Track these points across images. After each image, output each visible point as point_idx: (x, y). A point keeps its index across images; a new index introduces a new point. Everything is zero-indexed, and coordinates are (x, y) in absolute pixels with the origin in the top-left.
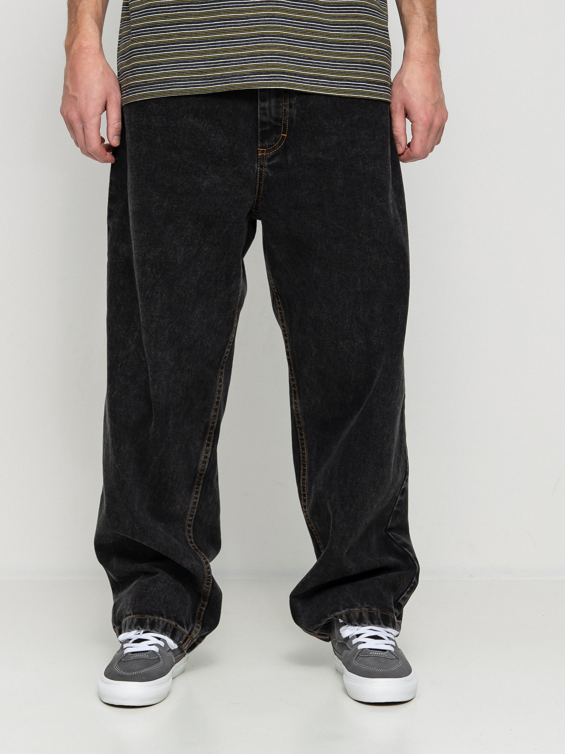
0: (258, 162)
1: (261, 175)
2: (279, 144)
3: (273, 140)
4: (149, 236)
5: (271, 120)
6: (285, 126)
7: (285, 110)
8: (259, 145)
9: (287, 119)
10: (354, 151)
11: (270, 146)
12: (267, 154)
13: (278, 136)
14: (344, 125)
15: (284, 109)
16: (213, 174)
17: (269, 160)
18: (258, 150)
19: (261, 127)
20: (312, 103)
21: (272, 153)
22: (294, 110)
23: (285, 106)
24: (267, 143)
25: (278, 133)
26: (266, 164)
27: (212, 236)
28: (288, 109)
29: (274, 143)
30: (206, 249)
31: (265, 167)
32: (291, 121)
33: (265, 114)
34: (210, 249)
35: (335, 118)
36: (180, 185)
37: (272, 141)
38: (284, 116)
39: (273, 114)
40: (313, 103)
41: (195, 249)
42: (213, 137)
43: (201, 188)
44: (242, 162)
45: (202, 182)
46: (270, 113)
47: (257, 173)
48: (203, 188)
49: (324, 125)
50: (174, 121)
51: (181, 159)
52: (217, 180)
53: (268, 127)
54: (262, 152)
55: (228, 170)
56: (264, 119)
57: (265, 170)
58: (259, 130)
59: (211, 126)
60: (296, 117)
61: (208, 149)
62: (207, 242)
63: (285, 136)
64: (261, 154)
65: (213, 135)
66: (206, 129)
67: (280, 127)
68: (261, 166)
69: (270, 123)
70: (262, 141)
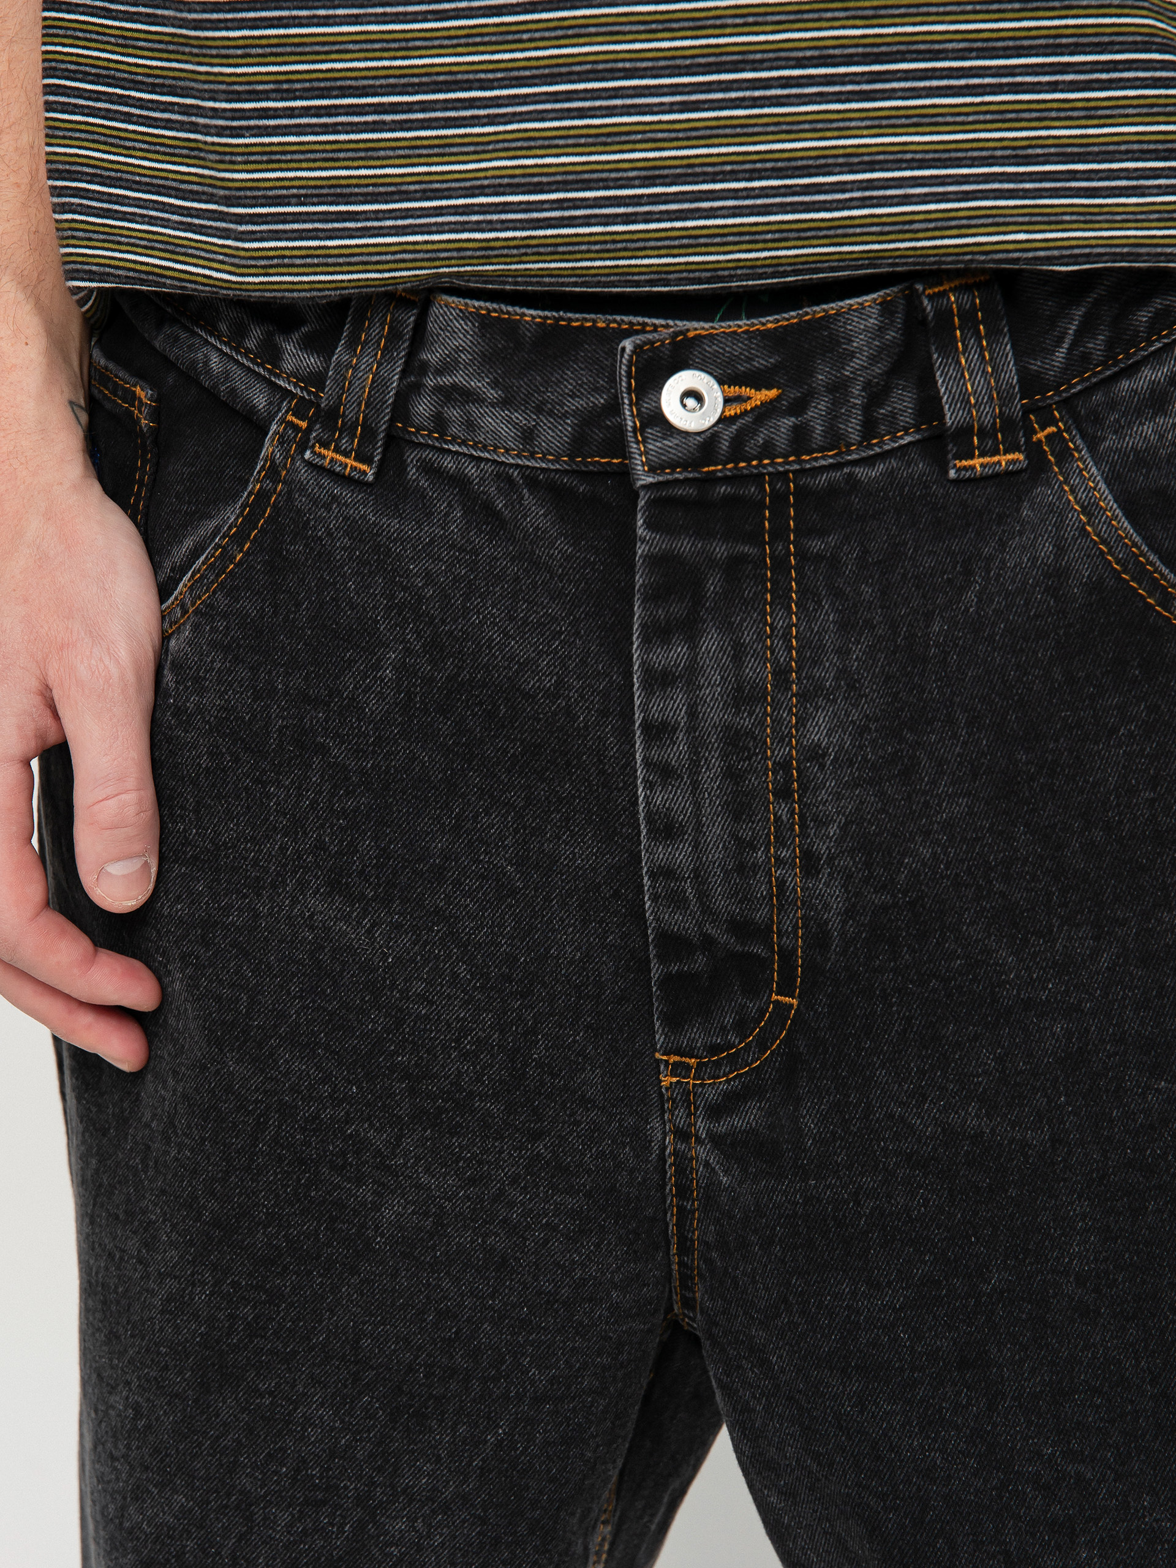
0: (663, 1112)
1: (682, 1169)
2: (762, 1044)
3: (729, 1020)
4: (141, 1424)
5: (709, 929)
6: (787, 956)
7: (781, 883)
8: (660, 1039)
9: (796, 927)
10: (1157, 1090)
11: (714, 1049)
12: (702, 1085)
13: (752, 1007)
14: (1104, 961)
15: (777, 879)
16: (427, 1170)
17: (715, 1112)
18: (658, 1061)
19: (662, 958)
20: (926, 853)
21: (728, 1081)
22: (827, 885)
23: (780, 862)
24: (696, 1035)
25: (755, 987)
26: (701, 1126)
27: (427, 1467)
28: (796, 880)
29: (732, 1037)
30: (400, 1525)
31: (699, 1140)
32: (819, 939)
33: (677, 901)
34: (419, 1524)
35: (1056, 922)
36: (267, 1214)
37: (723, 1029)
38: (778, 915)
39: (721, 902)
40: (934, 854)
41: (344, 1524)
42: (422, 998)
43: (370, 1233)
44: (570, 1116)
45: (373, 1203)
46: (703, 895)
47: (662, 1159)
48: (382, 1235)
49: (997, 964)
50: (245, 896)
51: (265, 1092)
52: (449, 1200)
53: (700, 961)
54: (678, 1069)
55: (501, 1152)
56: (679, 922)
57: (701, 1152)
58: (656, 971)
59: (405, 940)
60: (844, 922)
61: (396, 1053)
62: (404, 1491)
63: (792, 1005)
64: (674, 1080)
65: (419, 987)
66: (385, 956)
67: (766, 964)
68: (683, 1135)
69: (708, 942)
70: (674, 1022)
